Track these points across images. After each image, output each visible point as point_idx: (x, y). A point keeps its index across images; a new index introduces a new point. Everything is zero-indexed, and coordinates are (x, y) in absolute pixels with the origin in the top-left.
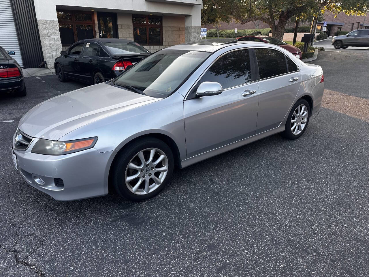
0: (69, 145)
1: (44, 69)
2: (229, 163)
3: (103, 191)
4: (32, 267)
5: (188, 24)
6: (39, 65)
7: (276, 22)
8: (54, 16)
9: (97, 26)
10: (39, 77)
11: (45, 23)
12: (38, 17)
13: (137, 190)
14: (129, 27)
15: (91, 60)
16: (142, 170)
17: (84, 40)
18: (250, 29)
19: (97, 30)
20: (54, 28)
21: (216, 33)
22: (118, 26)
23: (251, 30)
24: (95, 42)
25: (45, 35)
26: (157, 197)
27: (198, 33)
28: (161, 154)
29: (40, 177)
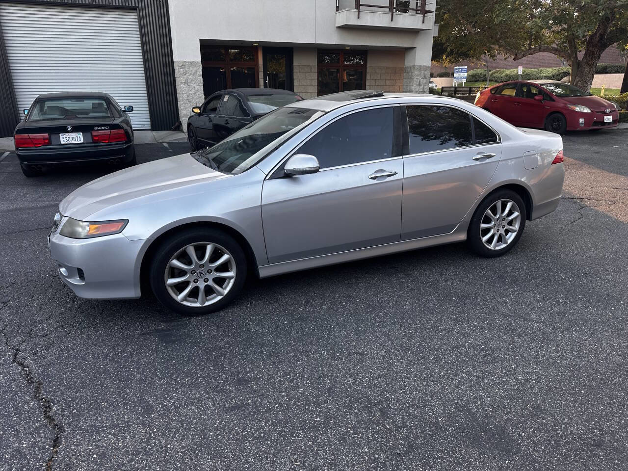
0: (95, 227)
1: (178, 133)
2: (354, 281)
3: (133, 293)
4: (25, 369)
5: (408, 63)
6: (173, 126)
7: (581, 55)
8: (196, 56)
9: (261, 69)
10: (167, 143)
11: (183, 65)
12: (176, 58)
13: (185, 299)
14: (311, 70)
15: (227, 120)
16: (193, 272)
17: (223, 92)
18: (551, 67)
19: (261, 75)
20: (196, 73)
21: (485, 75)
22: (294, 68)
23: (550, 69)
24: (235, 94)
25: (181, 83)
26: (217, 314)
27: (425, 76)
28: (225, 253)
29: (66, 267)
